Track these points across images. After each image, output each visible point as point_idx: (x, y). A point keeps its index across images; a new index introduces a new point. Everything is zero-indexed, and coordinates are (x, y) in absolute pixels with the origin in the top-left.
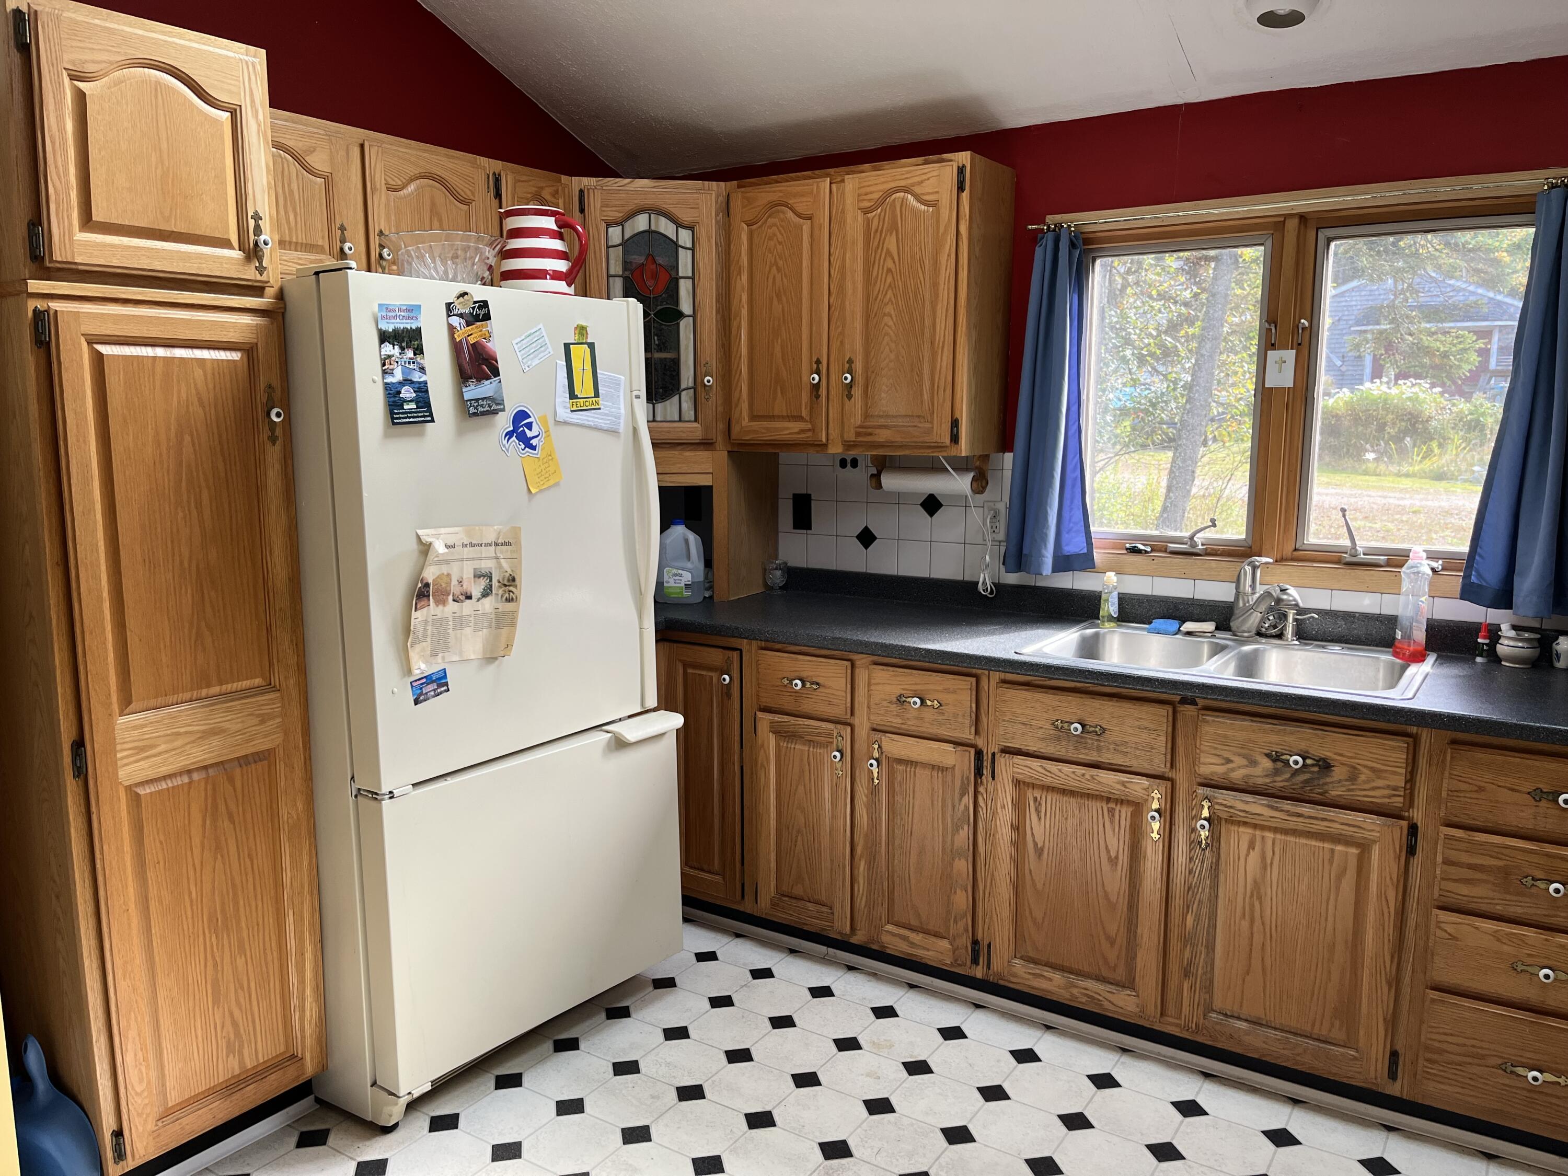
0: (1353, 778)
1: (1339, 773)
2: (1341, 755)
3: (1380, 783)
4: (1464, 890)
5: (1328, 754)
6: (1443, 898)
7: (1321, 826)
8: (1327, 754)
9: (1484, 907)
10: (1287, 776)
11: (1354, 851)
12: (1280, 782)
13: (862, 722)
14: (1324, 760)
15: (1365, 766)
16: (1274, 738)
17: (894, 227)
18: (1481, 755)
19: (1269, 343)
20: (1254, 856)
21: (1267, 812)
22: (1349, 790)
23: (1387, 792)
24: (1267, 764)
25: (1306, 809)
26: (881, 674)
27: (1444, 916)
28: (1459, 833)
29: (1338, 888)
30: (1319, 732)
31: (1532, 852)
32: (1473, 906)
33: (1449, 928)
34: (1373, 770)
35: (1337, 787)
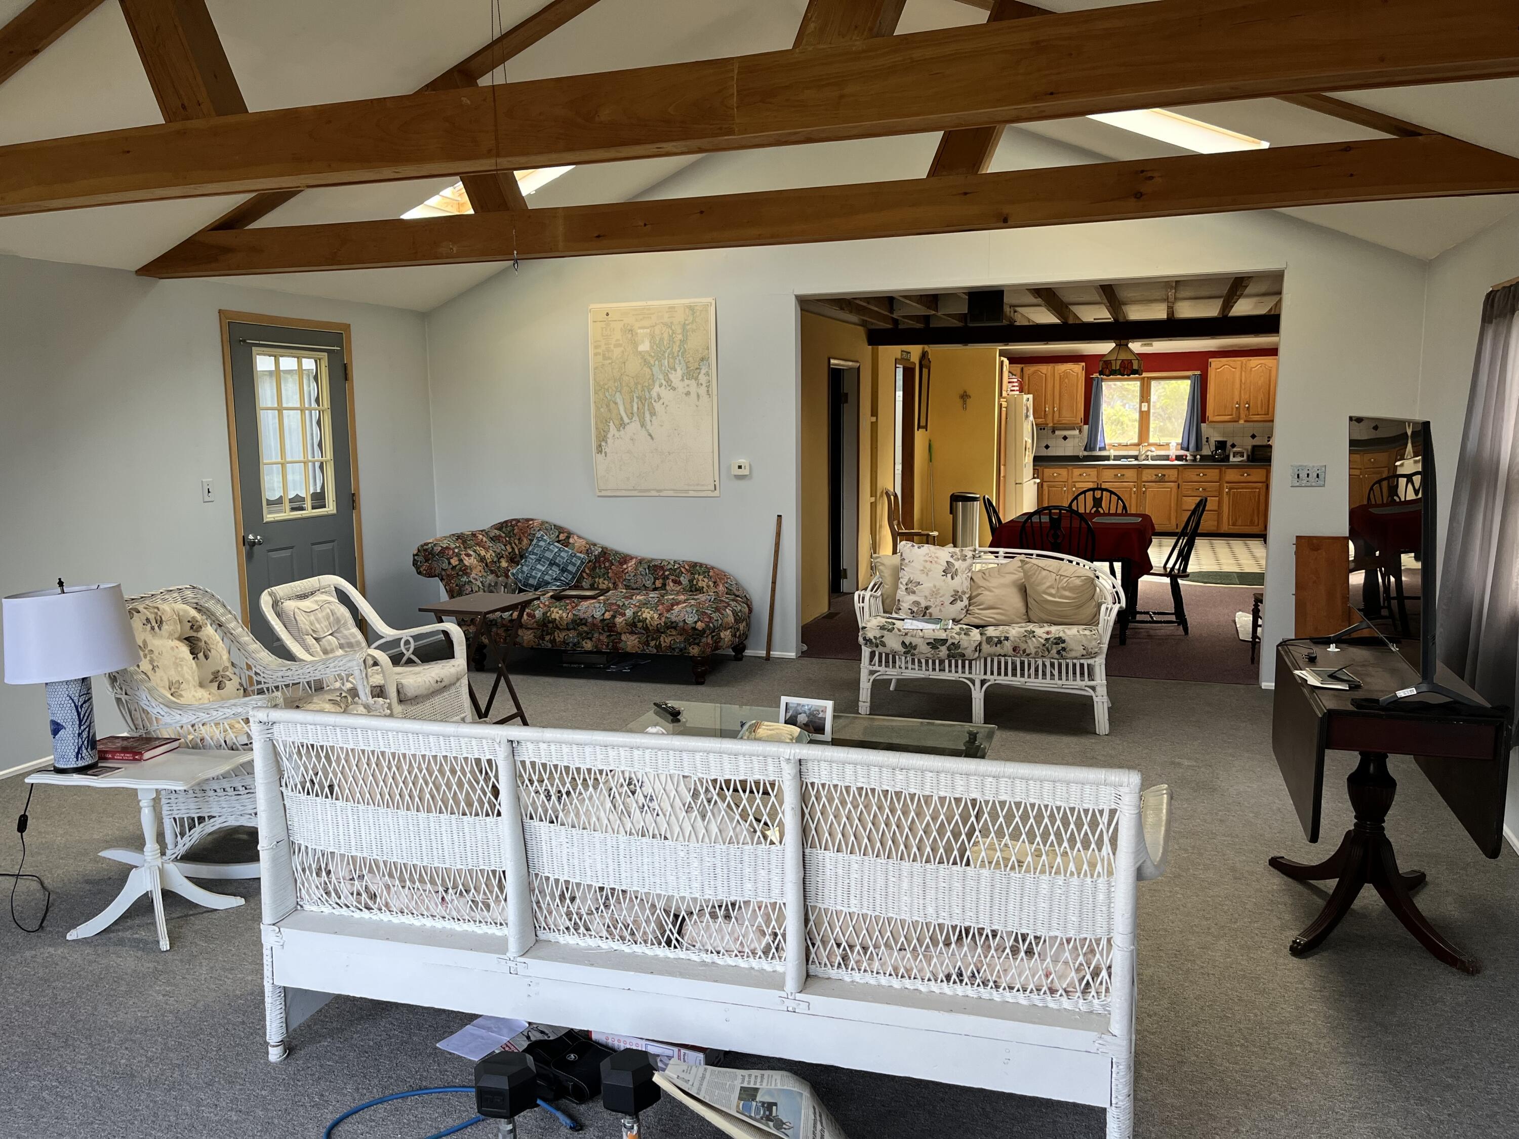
0: (1169, 477)
2: (1167, 473)
3: (1173, 477)
11: (1170, 489)
12: (1157, 479)
13: (1070, 481)
14: (1164, 474)
15: (1171, 475)
16: (1156, 472)
17: (1067, 377)
19: (1142, 402)
24: (1154, 476)
26: (1075, 470)
30: (1163, 470)
35: (1166, 478)
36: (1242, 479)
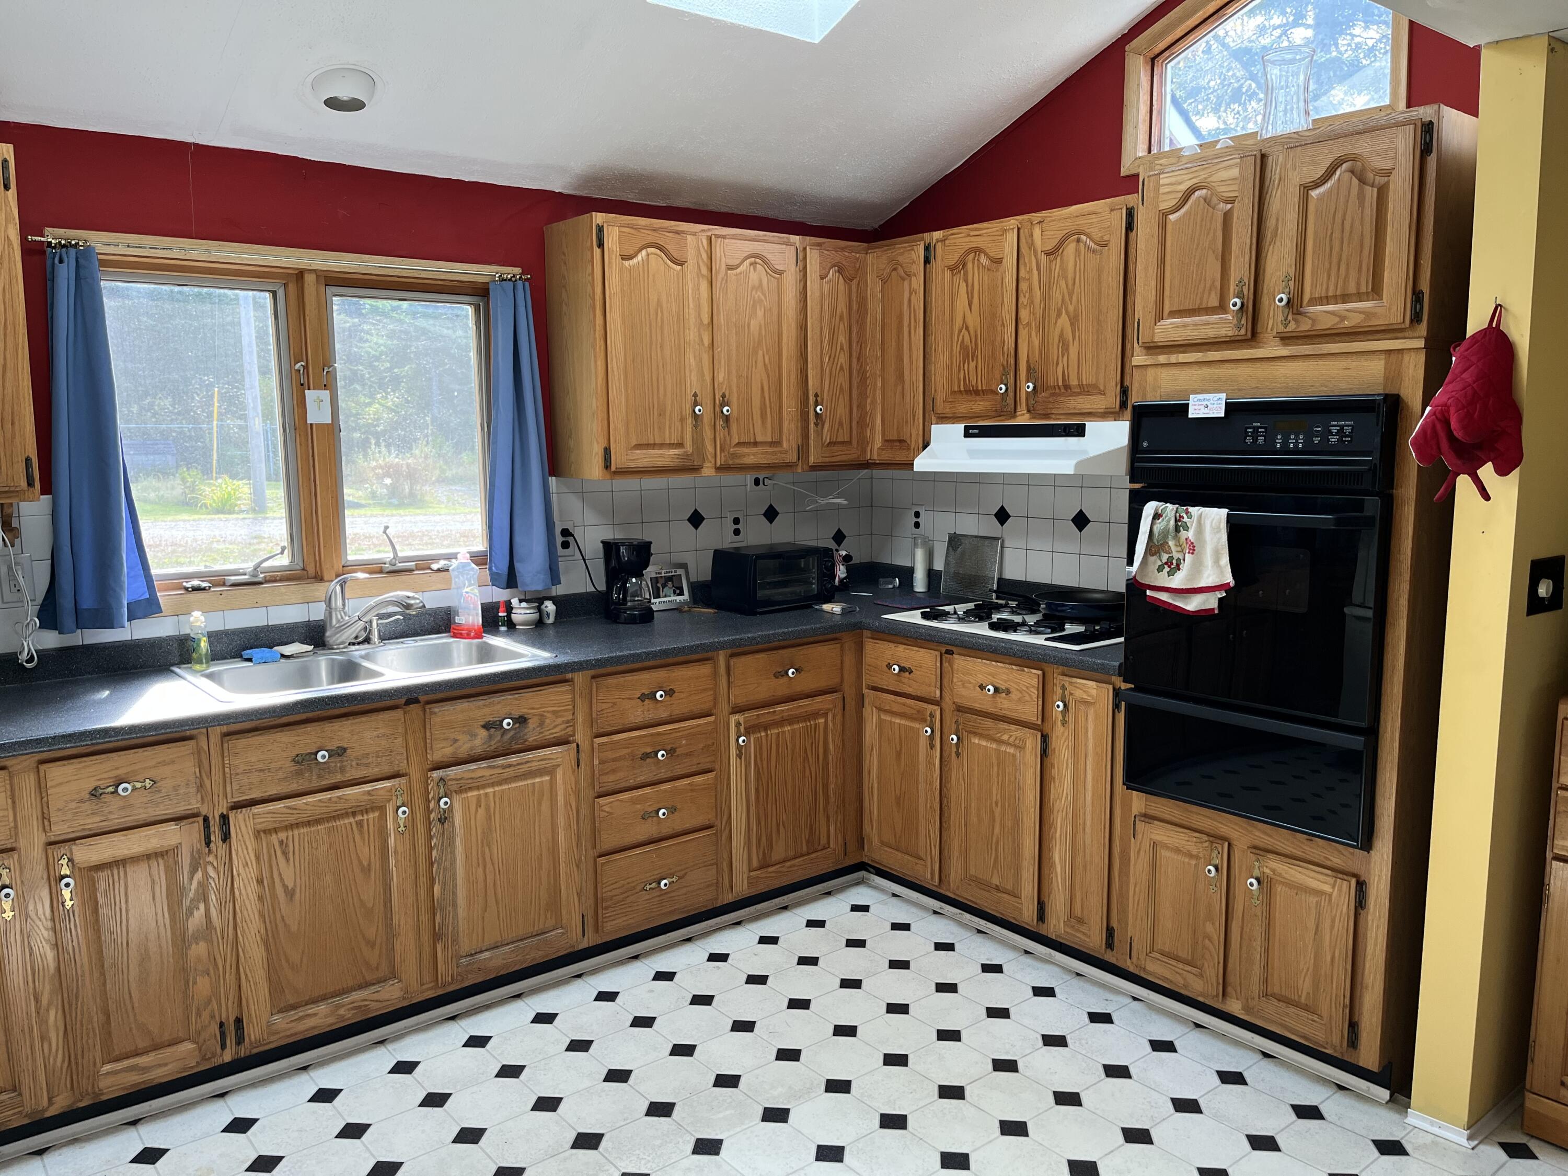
0: (541, 724)
1: (532, 723)
2: (533, 708)
3: (559, 720)
4: (611, 778)
5: (525, 710)
6: (602, 789)
7: (525, 768)
8: (523, 711)
9: (624, 785)
10: (499, 738)
11: (547, 778)
12: (494, 744)
14: (521, 717)
15: (548, 712)
16: (486, 710)
18: (611, 681)
19: (294, 381)
20: (481, 811)
21: (487, 773)
22: (540, 733)
23: (564, 726)
24: (483, 733)
25: (514, 759)
27: (602, 801)
28: (604, 739)
29: (540, 811)
30: (517, 696)
31: (644, 736)
32: (618, 787)
33: (607, 808)
34: (554, 712)
35: (532, 734)
36: (780, 688)
